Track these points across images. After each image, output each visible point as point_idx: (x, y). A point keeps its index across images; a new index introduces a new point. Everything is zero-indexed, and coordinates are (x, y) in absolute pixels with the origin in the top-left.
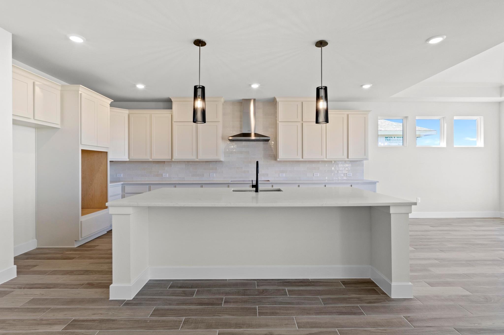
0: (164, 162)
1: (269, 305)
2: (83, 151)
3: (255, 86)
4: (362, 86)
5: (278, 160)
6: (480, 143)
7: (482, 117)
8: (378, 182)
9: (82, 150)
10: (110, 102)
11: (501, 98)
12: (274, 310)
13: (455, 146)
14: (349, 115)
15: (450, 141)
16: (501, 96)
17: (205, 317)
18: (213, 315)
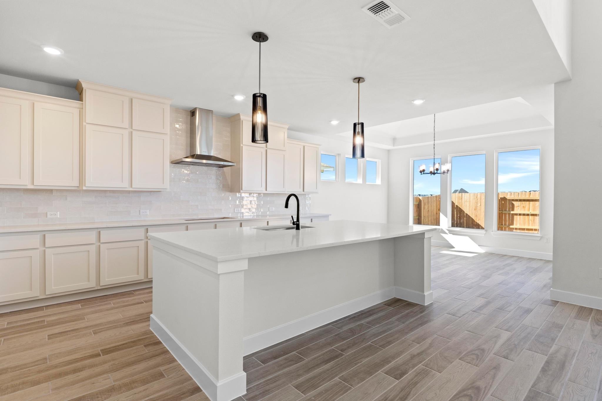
0: (51, 191)
1: (375, 338)
4: (330, 121)
5: (242, 191)
6: (378, 182)
7: (380, 161)
8: (331, 215)
11: (394, 147)
12: (385, 340)
13: (367, 183)
14: (305, 147)
15: (364, 179)
16: (393, 146)
17: (350, 369)
18: (355, 365)
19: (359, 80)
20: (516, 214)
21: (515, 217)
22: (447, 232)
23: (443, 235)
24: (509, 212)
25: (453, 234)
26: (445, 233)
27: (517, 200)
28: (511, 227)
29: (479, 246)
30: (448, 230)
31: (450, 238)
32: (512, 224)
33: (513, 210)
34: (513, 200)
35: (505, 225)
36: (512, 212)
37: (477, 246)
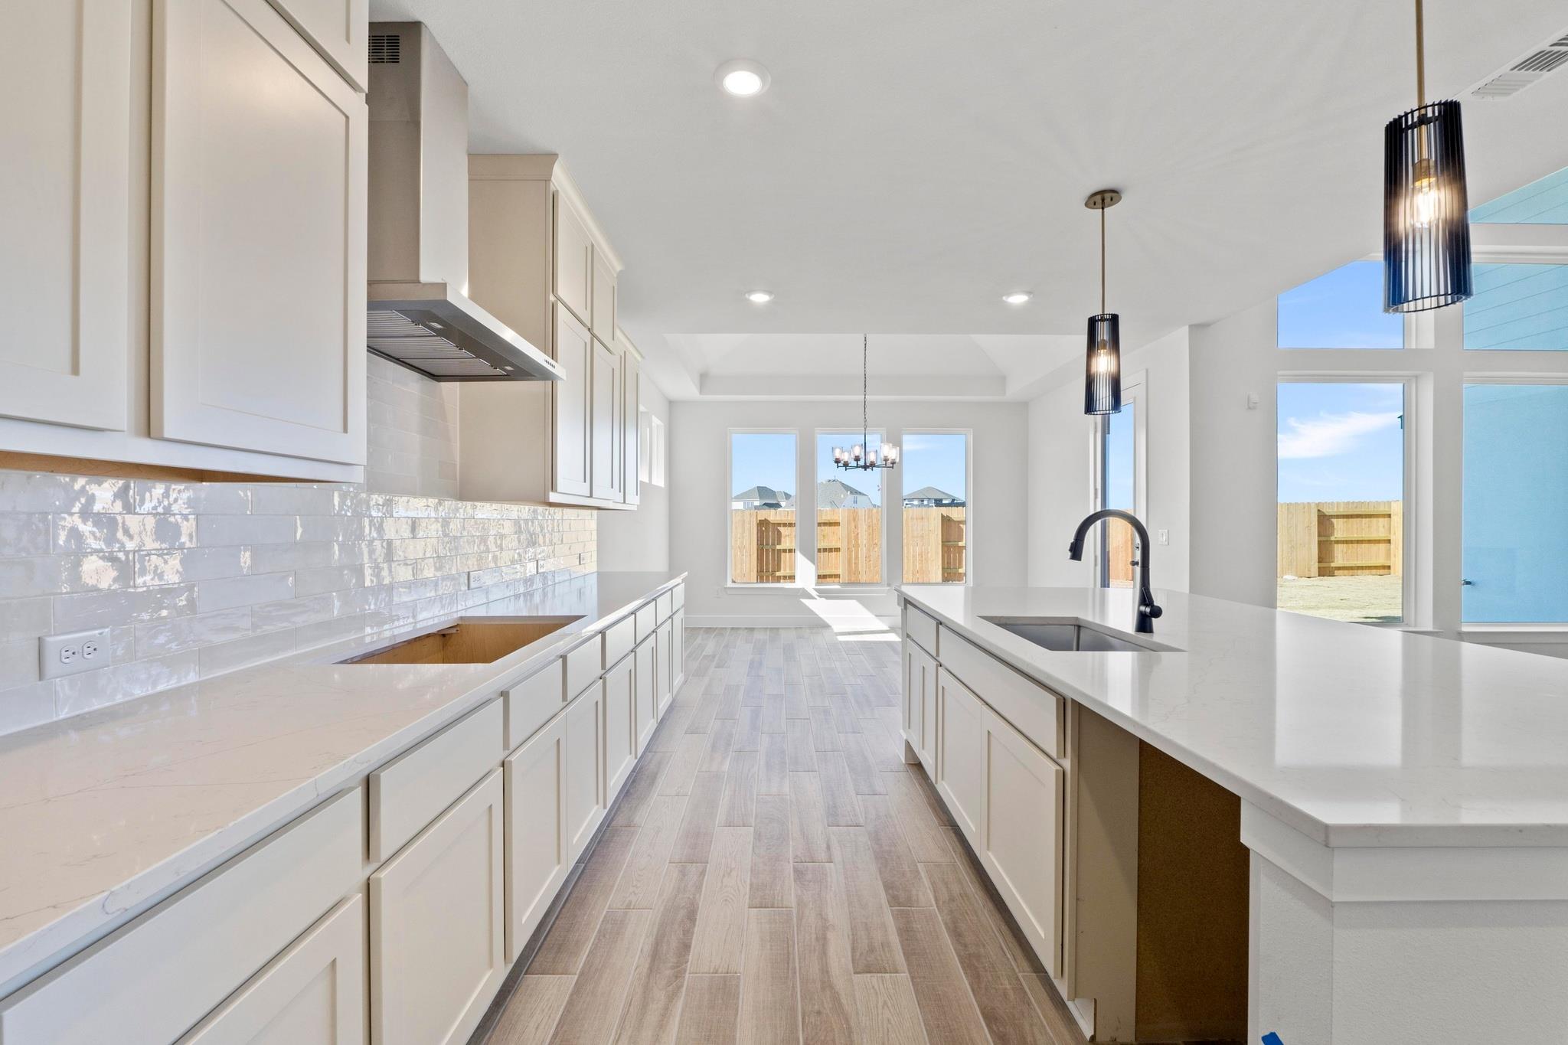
5: (551, 498)
16: (701, 394)
19: (1104, 198)
20: (785, 551)
21: (783, 554)
22: (814, 594)
23: (806, 601)
24: (773, 547)
25: (827, 598)
26: (812, 597)
27: (785, 525)
28: (778, 574)
29: (876, 616)
30: (816, 590)
31: (820, 607)
32: (779, 570)
33: (779, 543)
34: (779, 524)
35: (767, 571)
36: (778, 547)
37: (873, 616)
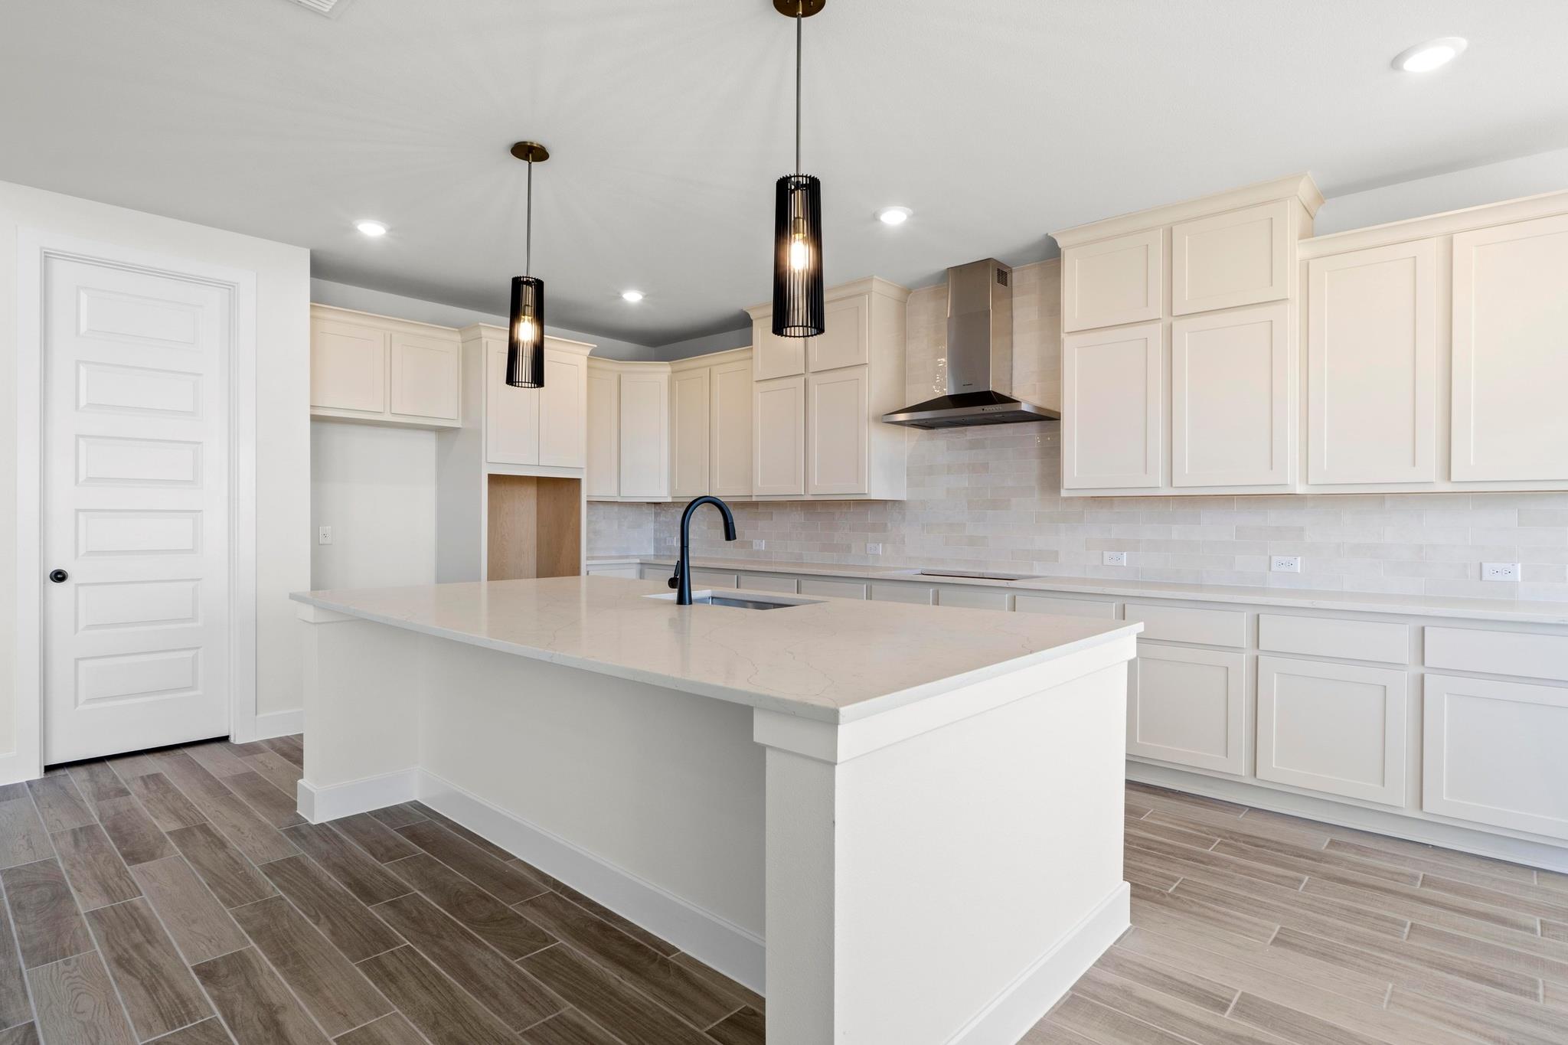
2: (494, 479)
3: (894, 217)
4: (1396, 63)
5: (1064, 493)
9: (489, 475)
10: (588, 352)
